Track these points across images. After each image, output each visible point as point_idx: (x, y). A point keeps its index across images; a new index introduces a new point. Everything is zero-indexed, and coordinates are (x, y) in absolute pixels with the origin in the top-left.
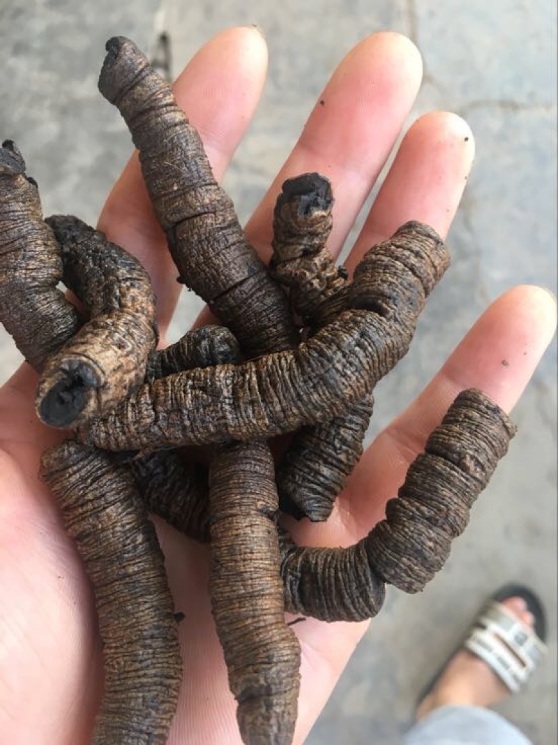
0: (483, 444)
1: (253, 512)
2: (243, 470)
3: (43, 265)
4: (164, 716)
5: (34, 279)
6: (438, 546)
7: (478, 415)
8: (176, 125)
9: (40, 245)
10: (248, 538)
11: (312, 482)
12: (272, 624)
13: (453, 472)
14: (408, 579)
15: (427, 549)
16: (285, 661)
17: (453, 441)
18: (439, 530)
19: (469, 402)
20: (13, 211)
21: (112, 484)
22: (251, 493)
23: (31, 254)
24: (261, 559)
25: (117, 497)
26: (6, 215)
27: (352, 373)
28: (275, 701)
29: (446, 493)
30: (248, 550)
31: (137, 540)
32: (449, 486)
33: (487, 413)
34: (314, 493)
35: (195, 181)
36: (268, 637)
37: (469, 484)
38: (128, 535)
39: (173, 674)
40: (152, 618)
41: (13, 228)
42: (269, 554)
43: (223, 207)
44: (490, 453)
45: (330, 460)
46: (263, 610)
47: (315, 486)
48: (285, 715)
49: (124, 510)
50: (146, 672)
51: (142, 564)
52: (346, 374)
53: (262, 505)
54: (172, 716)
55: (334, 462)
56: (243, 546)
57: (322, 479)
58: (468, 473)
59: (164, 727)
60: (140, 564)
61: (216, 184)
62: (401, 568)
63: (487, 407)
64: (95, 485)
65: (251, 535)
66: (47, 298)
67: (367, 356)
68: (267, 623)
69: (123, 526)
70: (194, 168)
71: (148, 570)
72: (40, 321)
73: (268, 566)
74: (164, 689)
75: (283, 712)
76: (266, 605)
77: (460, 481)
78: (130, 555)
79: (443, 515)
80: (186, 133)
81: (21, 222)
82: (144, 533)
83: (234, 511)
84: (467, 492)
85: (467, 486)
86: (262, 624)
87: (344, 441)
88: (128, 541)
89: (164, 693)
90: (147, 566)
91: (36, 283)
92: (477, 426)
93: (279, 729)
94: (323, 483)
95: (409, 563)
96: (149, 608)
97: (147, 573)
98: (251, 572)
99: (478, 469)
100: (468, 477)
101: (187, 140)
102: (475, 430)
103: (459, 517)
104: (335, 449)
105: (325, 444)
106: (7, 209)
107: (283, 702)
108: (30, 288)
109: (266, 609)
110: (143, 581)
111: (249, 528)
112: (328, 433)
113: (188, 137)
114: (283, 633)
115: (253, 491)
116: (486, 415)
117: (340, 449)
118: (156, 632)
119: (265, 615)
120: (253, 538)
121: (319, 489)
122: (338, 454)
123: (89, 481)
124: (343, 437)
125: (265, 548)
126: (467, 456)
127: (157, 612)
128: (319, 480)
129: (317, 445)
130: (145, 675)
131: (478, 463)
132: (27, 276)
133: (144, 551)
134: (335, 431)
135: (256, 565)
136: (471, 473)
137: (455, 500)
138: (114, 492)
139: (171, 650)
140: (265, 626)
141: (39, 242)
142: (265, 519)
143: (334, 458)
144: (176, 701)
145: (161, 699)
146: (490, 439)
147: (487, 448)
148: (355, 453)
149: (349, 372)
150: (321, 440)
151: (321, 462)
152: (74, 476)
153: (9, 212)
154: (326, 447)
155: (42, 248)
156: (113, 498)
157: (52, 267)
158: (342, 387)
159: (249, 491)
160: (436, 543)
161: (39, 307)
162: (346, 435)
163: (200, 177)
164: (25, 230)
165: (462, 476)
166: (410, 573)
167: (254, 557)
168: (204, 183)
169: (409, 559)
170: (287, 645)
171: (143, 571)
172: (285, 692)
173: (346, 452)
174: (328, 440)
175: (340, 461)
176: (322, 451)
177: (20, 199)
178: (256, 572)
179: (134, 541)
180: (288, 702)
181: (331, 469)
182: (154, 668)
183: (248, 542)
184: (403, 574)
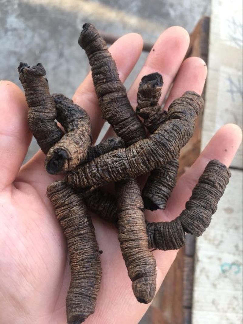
0: (222, 179)
1: (136, 208)
2: (131, 192)
3: (51, 111)
4: (95, 290)
5: (47, 116)
6: (208, 217)
7: (218, 169)
8: (107, 57)
9: (50, 104)
10: (135, 218)
11: (159, 193)
12: (145, 251)
13: (212, 189)
14: (197, 230)
15: (204, 218)
16: (151, 264)
17: (211, 178)
18: (208, 211)
19: (214, 165)
20: (41, 90)
21: (75, 198)
22: (135, 201)
23: (46, 107)
24: (140, 226)
25: (77, 203)
26: (37, 91)
27: (173, 140)
28: (149, 279)
29: (209, 197)
30: (135, 222)
31: (85, 221)
32: (210, 194)
33: (221, 168)
34: (160, 198)
35: (112, 79)
36: (144, 255)
37: (218, 193)
38: (81, 219)
39: (99, 274)
40: (91, 251)
41: (40, 97)
42: (143, 224)
43: (122, 90)
44: (224, 182)
45: (165, 185)
46: (141, 245)
47: (160, 195)
48: (153, 284)
49: (80, 209)
50: (88, 272)
51: (87, 230)
52: (170, 140)
53: (139, 206)
54: (98, 291)
55: (167, 186)
56: (133, 221)
57: (163, 192)
58: (217, 189)
59: (96, 295)
60: (86, 230)
61: (120, 81)
62: (194, 226)
63: (221, 166)
64: (68, 198)
65: (136, 217)
66: (52, 124)
67: (177, 134)
68: (144, 250)
69: (79, 215)
70: (112, 74)
71: (89, 233)
72: (49, 133)
73: (143, 229)
74: (95, 279)
75: (152, 283)
76: (143, 243)
77: (215, 192)
78: (82, 226)
79: (209, 205)
80: (111, 61)
81: (43, 94)
82: (87, 218)
83: (129, 207)
84: (217, 197)
85: (217, 194)
86: (141, 250)
87: (170, 177)
88: (82, 221)
89: (95, 281)
90: (89, 231)
91: (48, 118)
92: (218, 172)
93: (151, 290)
94: (163, 194)
95: (198, 224)
96: (89, 247)
97: (88, 234)
98: (136, 230)
99: (221, 188)
100: (217, 191)
101: (111, 63)
102: (218, 173)
103: (215, 206)
104: (167, 180)
105: (163, 178)
106: (38, 89)
107: (152, 279)
108: (46, 120)
109: (143, 245)
110: (87, 237)
111: (135, 214)
112: (164, 174)
113: (111, 62)
114: (150, 254)
115: (135, 200)
116: (221, 169)
117: (169, 180)
118: (92, 257)
119: (142, 247)
120: (137, 218)
121: (162, 196)
122: (168, 182)
123: (66, 197)
124: (170, 175)
125: (141, 222)
126: (217, 183)
127: (93, 249)
128: (162, 192)
129: (160, 179)
130: (88, 273)
131: (220, 186)
132: (45, 115)
133: (88, 225)
134: (167, 173)
135: (139, 228)
136: (218, 189)
137: (213, 199)
138: (76, 202)
139: (98, 264)
140: (142, 251)
141: (49, 102)
142: (140, 211)
143: (167, 184)
144: (100, 285)
145: (95, 283)
146: (224, 177)
147: (223, 180)
148: (174, 182)
149: (171, 140)
150: (161, 177)
151: (162, 186)
152: (60, 195)
153: (39, 90)
154: (163, 180)
155: (51, 105)
156: (75, 204)
157: (54, 112)
158: (170, 146)
159: (134, 200)
160: (207, 215)
161: (48, 128)
162: (171, 175)
163: (114, 77)
164: (44, 97)
165: (215, 190)
166: (198, 227)
167: (138, 225)
168: (116, 80)
169: (197, 222)
170: (152, 258)
171: (87, 233)
172: (152, 276)
173: (171, 181)
174: (164, 177)
175: (169, 185)
176: (162, 181)
177: (43, 86)
178: (138, 231)
179: (83, 221)
180: (153, 279)
181: (166, 188)
182: (92, 271)
183: (135, 219)
184: (196, 228)
